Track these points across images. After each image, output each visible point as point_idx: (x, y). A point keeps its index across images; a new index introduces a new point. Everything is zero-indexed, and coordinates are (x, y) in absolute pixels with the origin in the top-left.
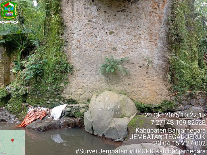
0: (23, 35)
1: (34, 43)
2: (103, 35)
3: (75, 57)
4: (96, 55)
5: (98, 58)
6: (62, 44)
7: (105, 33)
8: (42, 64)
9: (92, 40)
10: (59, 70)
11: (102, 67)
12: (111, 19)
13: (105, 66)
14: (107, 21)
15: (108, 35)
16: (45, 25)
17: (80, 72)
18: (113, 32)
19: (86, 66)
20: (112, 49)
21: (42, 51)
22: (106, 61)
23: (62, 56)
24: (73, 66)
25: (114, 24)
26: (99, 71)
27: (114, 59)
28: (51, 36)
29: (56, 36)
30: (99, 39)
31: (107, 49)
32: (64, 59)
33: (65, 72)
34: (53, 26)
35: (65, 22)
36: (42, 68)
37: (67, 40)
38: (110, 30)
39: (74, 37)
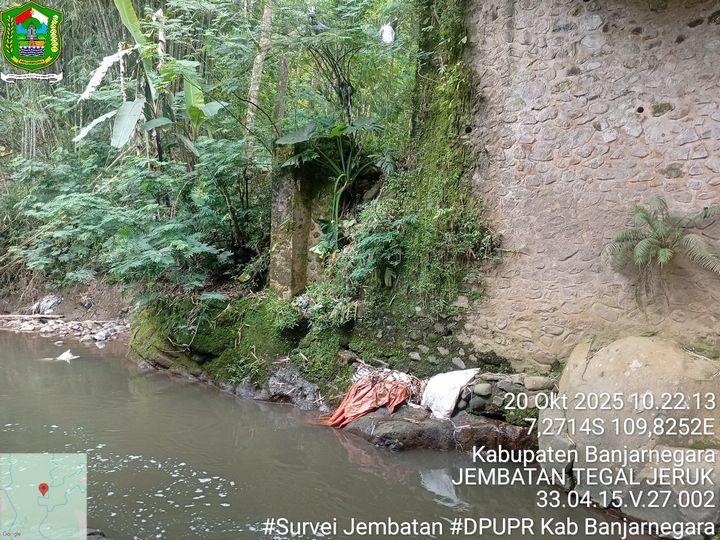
0: (347, 139)
1: (378, 165)
2: (624, 120)
3: (510, 205)
4: (593, 197)
5: (601, 207)
6: (466, 163)
7: (633, 110)
8: (400, 230)
9: (580, 141)
10: (455, 252)
11: (618, 241)
12: (659, 57)
13: (629, 240)
14: (645, 65)
15: (645, 118)
16: (416, 102)
17: (526, 258)
18: (669, 107)
19: (552, 237)
20: (663, 172)
21: (402, 189)
22: (638, 218)
23: (465, 202)
24: (501, 236)
25: (672, 73)
26: (606, 258)
27: (671, 210)
28: (434, 136)
29: (450, 134)
30: (607, 136)
31: (642, 174)
32: (472, 212)
33: (472, 260)
34: (442, 102)
35: (482, 84)
36: (399, 242)
37: (487, 147)
38: (657, 99)
39: (513, 133)
